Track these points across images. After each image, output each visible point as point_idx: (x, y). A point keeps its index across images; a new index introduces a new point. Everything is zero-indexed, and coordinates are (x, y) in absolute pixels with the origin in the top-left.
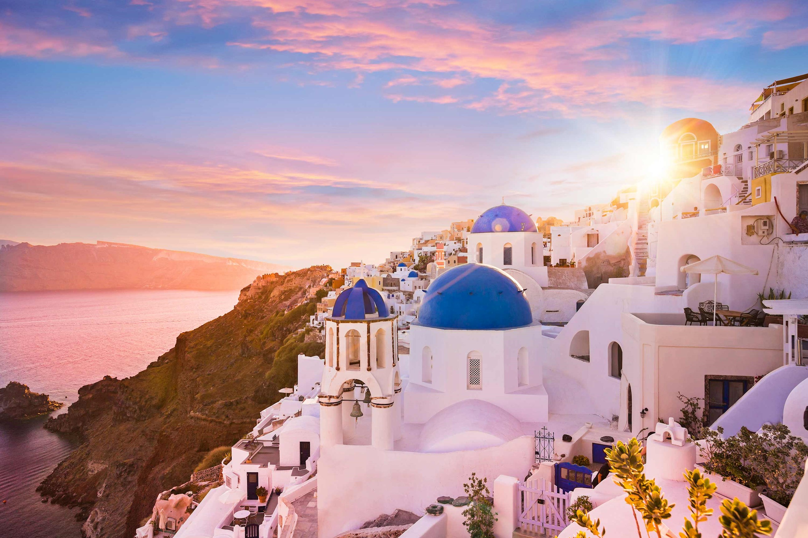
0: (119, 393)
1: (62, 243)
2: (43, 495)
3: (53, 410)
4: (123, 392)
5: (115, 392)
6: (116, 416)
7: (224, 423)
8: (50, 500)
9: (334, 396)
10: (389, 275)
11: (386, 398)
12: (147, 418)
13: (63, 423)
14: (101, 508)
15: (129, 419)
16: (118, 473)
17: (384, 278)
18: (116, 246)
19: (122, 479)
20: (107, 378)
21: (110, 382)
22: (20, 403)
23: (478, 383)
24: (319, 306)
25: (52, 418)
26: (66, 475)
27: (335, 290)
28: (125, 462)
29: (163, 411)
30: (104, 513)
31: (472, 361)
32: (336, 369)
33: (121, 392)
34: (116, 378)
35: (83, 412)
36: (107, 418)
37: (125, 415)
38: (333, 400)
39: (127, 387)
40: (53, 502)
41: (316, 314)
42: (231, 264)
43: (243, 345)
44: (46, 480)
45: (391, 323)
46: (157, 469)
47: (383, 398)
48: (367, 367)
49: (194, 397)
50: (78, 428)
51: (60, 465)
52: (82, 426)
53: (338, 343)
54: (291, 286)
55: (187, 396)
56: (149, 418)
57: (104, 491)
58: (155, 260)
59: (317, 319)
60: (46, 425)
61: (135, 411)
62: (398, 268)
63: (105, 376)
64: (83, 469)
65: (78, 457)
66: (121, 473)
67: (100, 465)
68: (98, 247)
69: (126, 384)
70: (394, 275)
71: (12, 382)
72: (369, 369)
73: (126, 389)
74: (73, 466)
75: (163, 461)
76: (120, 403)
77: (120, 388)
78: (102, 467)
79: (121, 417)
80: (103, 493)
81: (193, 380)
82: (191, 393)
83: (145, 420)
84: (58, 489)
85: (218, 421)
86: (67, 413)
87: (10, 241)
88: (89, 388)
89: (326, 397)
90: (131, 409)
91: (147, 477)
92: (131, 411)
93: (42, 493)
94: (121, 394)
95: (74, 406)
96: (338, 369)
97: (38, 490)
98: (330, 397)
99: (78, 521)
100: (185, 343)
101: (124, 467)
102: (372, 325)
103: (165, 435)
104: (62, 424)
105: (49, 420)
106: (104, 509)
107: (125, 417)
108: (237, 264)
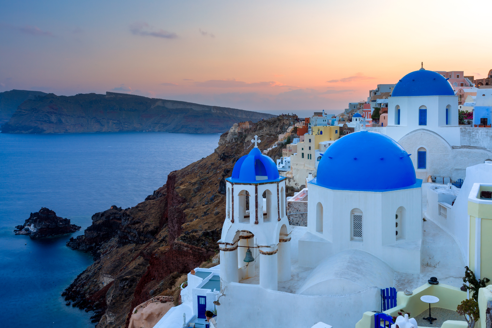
0: (123, 220)
1: (79, 94)
2: (66, 300)
3: (73, 232)
4: (125, 220)
5: (120, 219)
6: (120, 239)
7: (202, 250)
8: (72, 303)
9: (229, 243)
10: (345, 125)
11: (270, 247)
12: (144, 242)
13: (81, 242)
14: (109, 313)
15: (131, 242)
16: (122, 286)
17: (340, 128)
18: (122, 96)
19: (125, 291)
20: (114, 207)
21: (116, 211)
22: (49, 224)
23: (360, 235)
24: (284, 151)
25: (73, 238)
26: (83, 285)
27: (299, 137)
28: (127, 278)
29: (157, 237)
30: (112, 318)
31: (355, 217)
32: (231, 222)
33: (124, 219)
34: (121, 207)
35: (96, 234)
36: (114, 241)
37: (127, 238)
38: (229, 247)
39: (129, 216)
40: (74, 306)
41: (282, 158)
42: (216, 112)
43: (222, 184)
44: (69, 288)
45: (277, 185)
46: (149, 285)
47: (267, 247)
48: (255, 220)
49: (180, 227)
50: (93, 247)
51: (79, 276)
52: (95, 246)
53: (233, 201)
54: (262, 132)
55: (175, 225)
56: (146, 242)
57: (112, 300)
58: (153, 108)
59: (282, 163)
60: (68, 244)
61: (136, 236)
62: (354, 119)
63: (112, 206)
64: (96, 281)
65: (93, 271)
66: (124, 286)
67: (108, 279)
68: (107, 97)
69: (128, 213)
70: (350, 125)
71: (43, 208)
72: (257, 223)
73: (128, 217)
74: (89, 278)
75: (153, 280)
76: (123, 229)
77: (124, 216)
78: (110, 281)
79: (124, 240)
80: (111, 302)
81: (179, 212)
82: (178, 223)
83: (143, 243)
84: (77, 296)
85: (197, 248)
86: (84, 235)
87: (41, 92)
88: (100, 215)
89: (223, 243)
90: (132, 234)
91: (141, 291)
92: (132, 236)
93: (66, 298)
94: (124, 221)
95: (89, 229)
96: (233, 221)
97: (63, 295)
98: (227, 244)
99: (93, 322)
100: (174, 180)
101: (126, 281)
102: (259, 187)
103: (155, 257)
104: (80, 244)
105: (70, 239)
106: (111, 314)
107: (127, 241)
108: (221, 112)
